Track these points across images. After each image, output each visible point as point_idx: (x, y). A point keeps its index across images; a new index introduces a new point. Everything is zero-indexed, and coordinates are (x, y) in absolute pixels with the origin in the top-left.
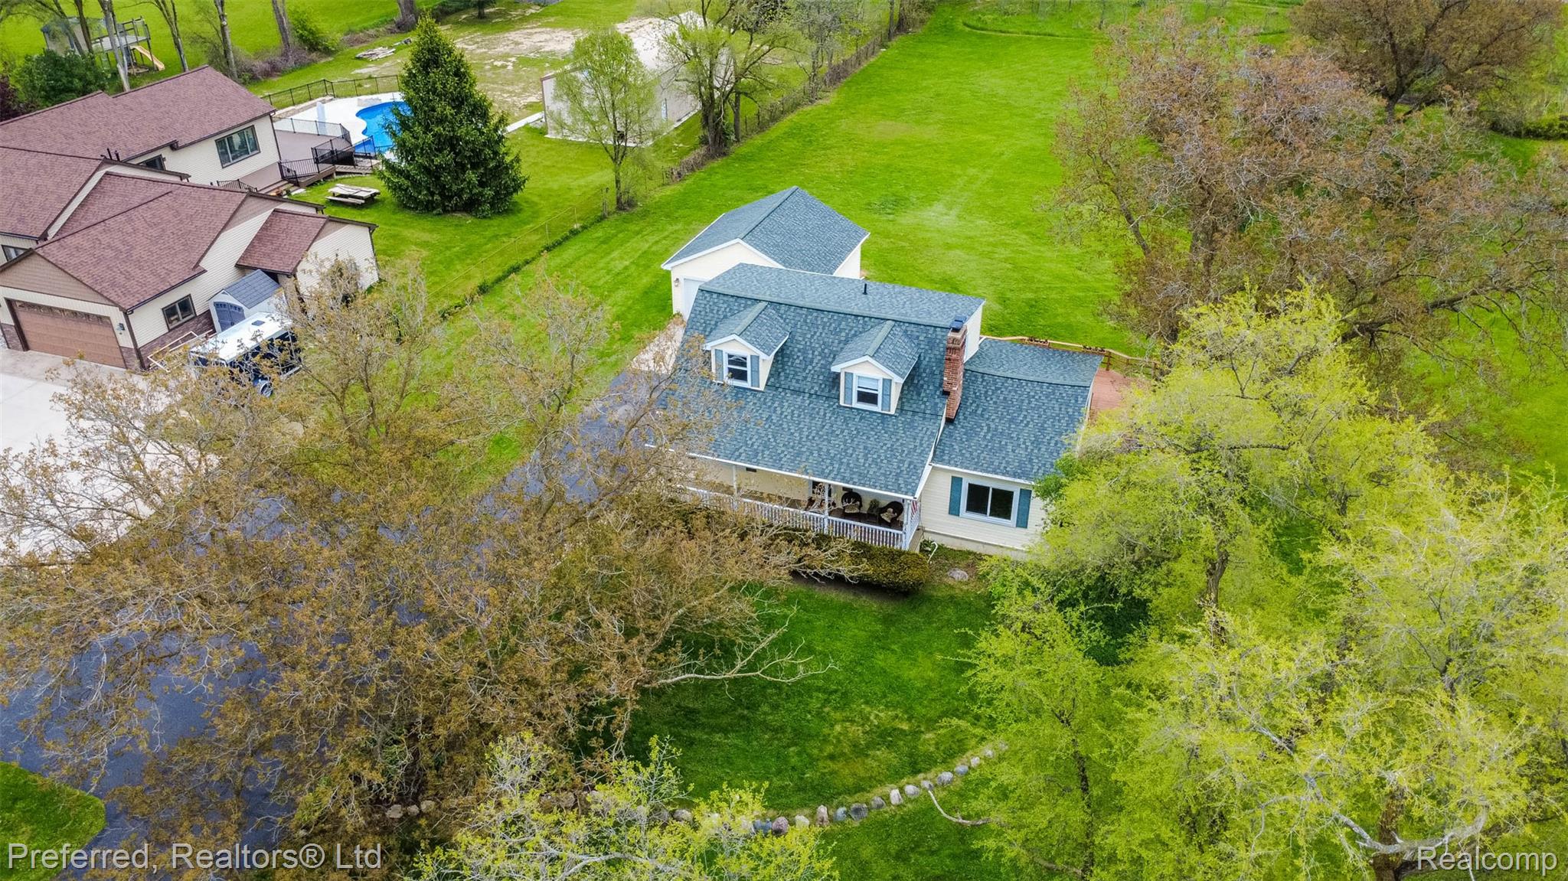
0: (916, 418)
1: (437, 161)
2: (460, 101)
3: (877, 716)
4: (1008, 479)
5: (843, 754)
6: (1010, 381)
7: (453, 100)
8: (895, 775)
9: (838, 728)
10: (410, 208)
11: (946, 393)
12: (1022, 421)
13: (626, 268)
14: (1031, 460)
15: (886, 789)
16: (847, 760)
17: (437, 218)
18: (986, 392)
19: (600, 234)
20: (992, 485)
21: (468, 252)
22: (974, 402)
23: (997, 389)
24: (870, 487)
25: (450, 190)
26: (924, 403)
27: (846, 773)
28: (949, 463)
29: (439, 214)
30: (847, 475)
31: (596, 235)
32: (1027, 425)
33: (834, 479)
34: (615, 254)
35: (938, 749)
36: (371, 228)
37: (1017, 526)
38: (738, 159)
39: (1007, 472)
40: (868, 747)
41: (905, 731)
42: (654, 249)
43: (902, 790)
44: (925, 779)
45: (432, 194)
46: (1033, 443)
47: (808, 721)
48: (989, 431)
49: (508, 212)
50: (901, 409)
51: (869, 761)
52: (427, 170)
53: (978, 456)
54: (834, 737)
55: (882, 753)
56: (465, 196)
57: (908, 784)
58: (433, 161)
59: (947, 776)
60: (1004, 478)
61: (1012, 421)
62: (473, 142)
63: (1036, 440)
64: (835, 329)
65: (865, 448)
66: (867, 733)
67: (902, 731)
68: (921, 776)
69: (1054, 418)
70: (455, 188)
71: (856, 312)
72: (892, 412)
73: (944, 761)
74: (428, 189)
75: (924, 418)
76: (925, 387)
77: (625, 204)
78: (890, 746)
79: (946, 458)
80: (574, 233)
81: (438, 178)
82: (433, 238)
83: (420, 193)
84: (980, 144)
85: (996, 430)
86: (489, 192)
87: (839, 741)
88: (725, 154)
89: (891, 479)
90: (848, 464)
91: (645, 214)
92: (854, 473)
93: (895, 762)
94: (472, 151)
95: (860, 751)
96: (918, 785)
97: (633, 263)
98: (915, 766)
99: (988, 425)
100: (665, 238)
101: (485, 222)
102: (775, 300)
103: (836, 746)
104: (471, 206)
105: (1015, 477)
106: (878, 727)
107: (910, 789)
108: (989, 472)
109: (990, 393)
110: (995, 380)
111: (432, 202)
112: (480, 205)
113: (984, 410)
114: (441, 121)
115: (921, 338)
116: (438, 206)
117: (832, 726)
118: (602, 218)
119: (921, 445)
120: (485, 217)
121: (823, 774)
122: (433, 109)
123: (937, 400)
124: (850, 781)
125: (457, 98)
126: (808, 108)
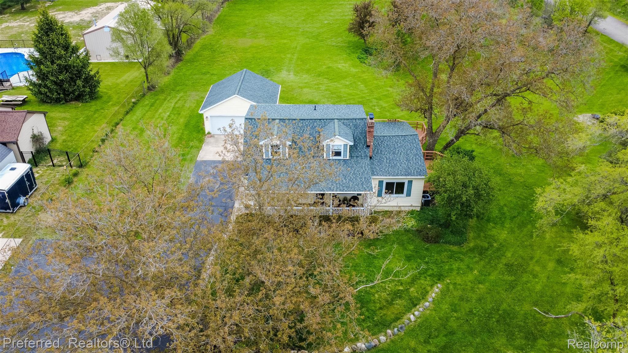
0: (358, 159)
1: (61, 77)
2: (66, 47)
3: (389, 287)
4: (404, 177)
5: (384, 306)
6: (385, 137)
7: (63, 47)
8: (409, 310)
9: (376, 296)
10: (48, 102)
11: (368, 146)
12: (398, 153)
13: (169, 116)
14: (409, 168)
15: (408, 316)
16: (387, 308)
17: (64, 105)
18: (378, 143)
19: (147, 102)
20: (395, 181)
21: (88, 119)
22: (376, 148)
23: (382, 141)
24: (353, 191)
25: (68, 91)
26: (360, 152)
27: (390, 314)
28: (378, 175)
29: (63, 104)
30: (341, 188)
31: (146, 103)
32: (401, 154)
33: (336, 191)
34: (160, 111)
35: (418, 294)
36: (45, 114)
37: (406, 196)
38: (188, 61)
39: (402, 175)
40: (392, 300)
41: (402, 290)
42: (177, 106)
43: (414, 314)
44: (420, 307)
45: (59, 94)
46: (406, 161)
47: (364, 296)
48: (387, 159)
49: (96, 98)
50: (351, 156)
51: (395, 306)
52: (55, 83)
53: (388, 170)
54: (377, 300)
55: (398, 301)
56: (76, 93)
57: (415, 311)
58: (58, 78)
59: (427, 304)
60: (402, 177)
61: (394, 153)
62: (77, 67)
63: (407, 159)
64: (312, 126)
65: (343, 175)
66: (388, 295)
67: (401, 290)
68: (418, 307)
69: (410, 149)
70: (70, 90)
71: (319, 118)
72: (348, 158)
73: (423, 299)
74: (57, 92)
75: (362, 158)
76: (358, 145)
77: (151, 88)
78: (400, 297)
79: (375, 173)
80: (135, 103)
81: (61, 86)
82: (67, 115)
83: (53, 94)
84: (285, 44)
85: (390, 158)
86: (88, 90)
87: (380, 301)
88: (181, 60)
89: (360, 186)
90: (340, 183)
91: (162, 91)
92: (344, 187)
93: (405, 304)
94: (77, 71)
95: (390, 303)
96: (418, 311)
97: (171, 113)
98: (414, 303)
99: (386, 157)
100: (179, 100)
101: (88, 104)
102: (282, 118)
103: (380, 304)
104: (79, 98)
105: (406, 176)
106: (391, 291)
107: (416, 313)
108: (395, 176)
109: (380, 144)
110: (379, 138)
111: (60, 98)
112: (83, 96)
113: (381, 151)
114: (60, 58)
115: (351, 125)
116: (62, 99)
117: (374, 295)
118: (144, 95)
119: (366, 170)
120: (87, 102)
121: (381, 316)
122: (54, 52)
123: (365, 150)
124: (393, 316)
125: (65, 46)
126: (204, 37)
